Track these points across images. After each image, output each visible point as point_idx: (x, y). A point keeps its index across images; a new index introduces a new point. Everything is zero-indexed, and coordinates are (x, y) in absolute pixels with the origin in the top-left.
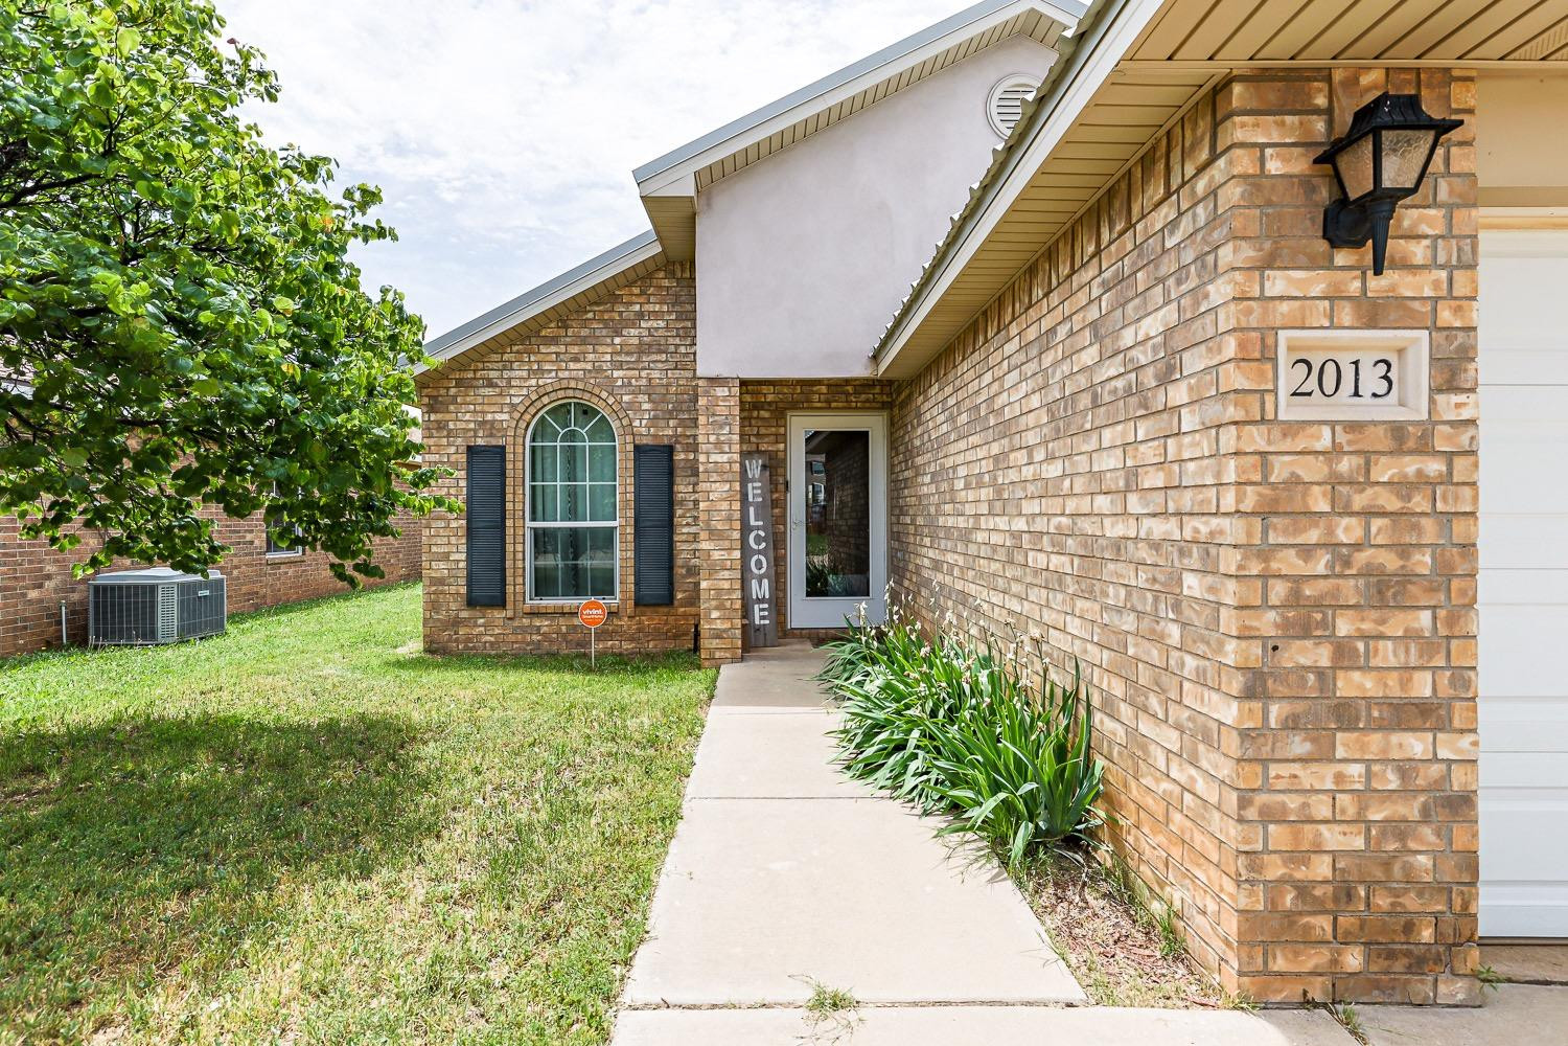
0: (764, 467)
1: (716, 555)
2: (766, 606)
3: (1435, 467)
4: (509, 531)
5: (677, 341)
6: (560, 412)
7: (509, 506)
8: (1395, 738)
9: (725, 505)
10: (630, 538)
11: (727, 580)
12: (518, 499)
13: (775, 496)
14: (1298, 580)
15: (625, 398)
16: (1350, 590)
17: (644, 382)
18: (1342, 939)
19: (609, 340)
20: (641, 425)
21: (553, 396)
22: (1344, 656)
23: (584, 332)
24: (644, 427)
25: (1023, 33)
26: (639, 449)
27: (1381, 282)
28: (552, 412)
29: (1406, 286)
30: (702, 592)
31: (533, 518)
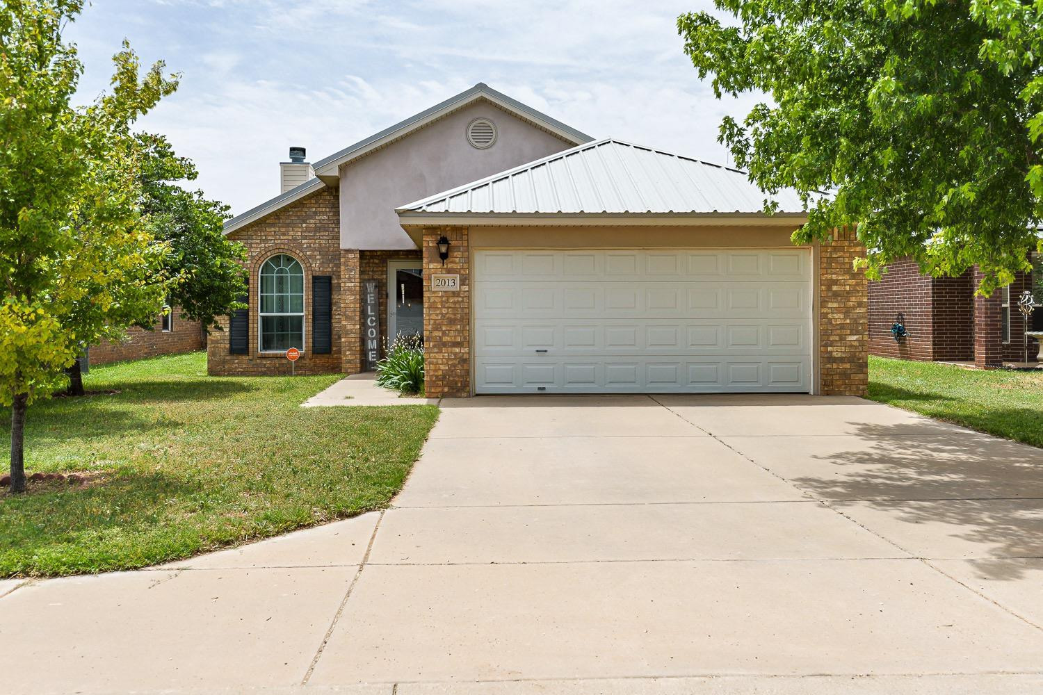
0: (376, 287)
1: (348, 327)
2: (375, 352)
3: (460, 299)
4: (251, 318)
5: (333, 226)
6: (276, 259)
7: (251, 305)
8: (454, 349)
9: (352, 305)
10: (311, 321)
11: (353, 338)
12: (255, 302)
13: (381, 301)
14: (435, 320)
15: (308, 253)
16: (445, 322)
17: (317, 245)
18: (444, 386)
19: (300, 225)
20: (316, 266)
21: (272, 252)
22: (444, 333)
23: (288, 221)
24: (317, 267)
25: (482, 102)
26: (315, 278)
27: (450, 266)
28: (272, 259)
29: (455, 266)
30: (343, 345)
31: (262, 312)
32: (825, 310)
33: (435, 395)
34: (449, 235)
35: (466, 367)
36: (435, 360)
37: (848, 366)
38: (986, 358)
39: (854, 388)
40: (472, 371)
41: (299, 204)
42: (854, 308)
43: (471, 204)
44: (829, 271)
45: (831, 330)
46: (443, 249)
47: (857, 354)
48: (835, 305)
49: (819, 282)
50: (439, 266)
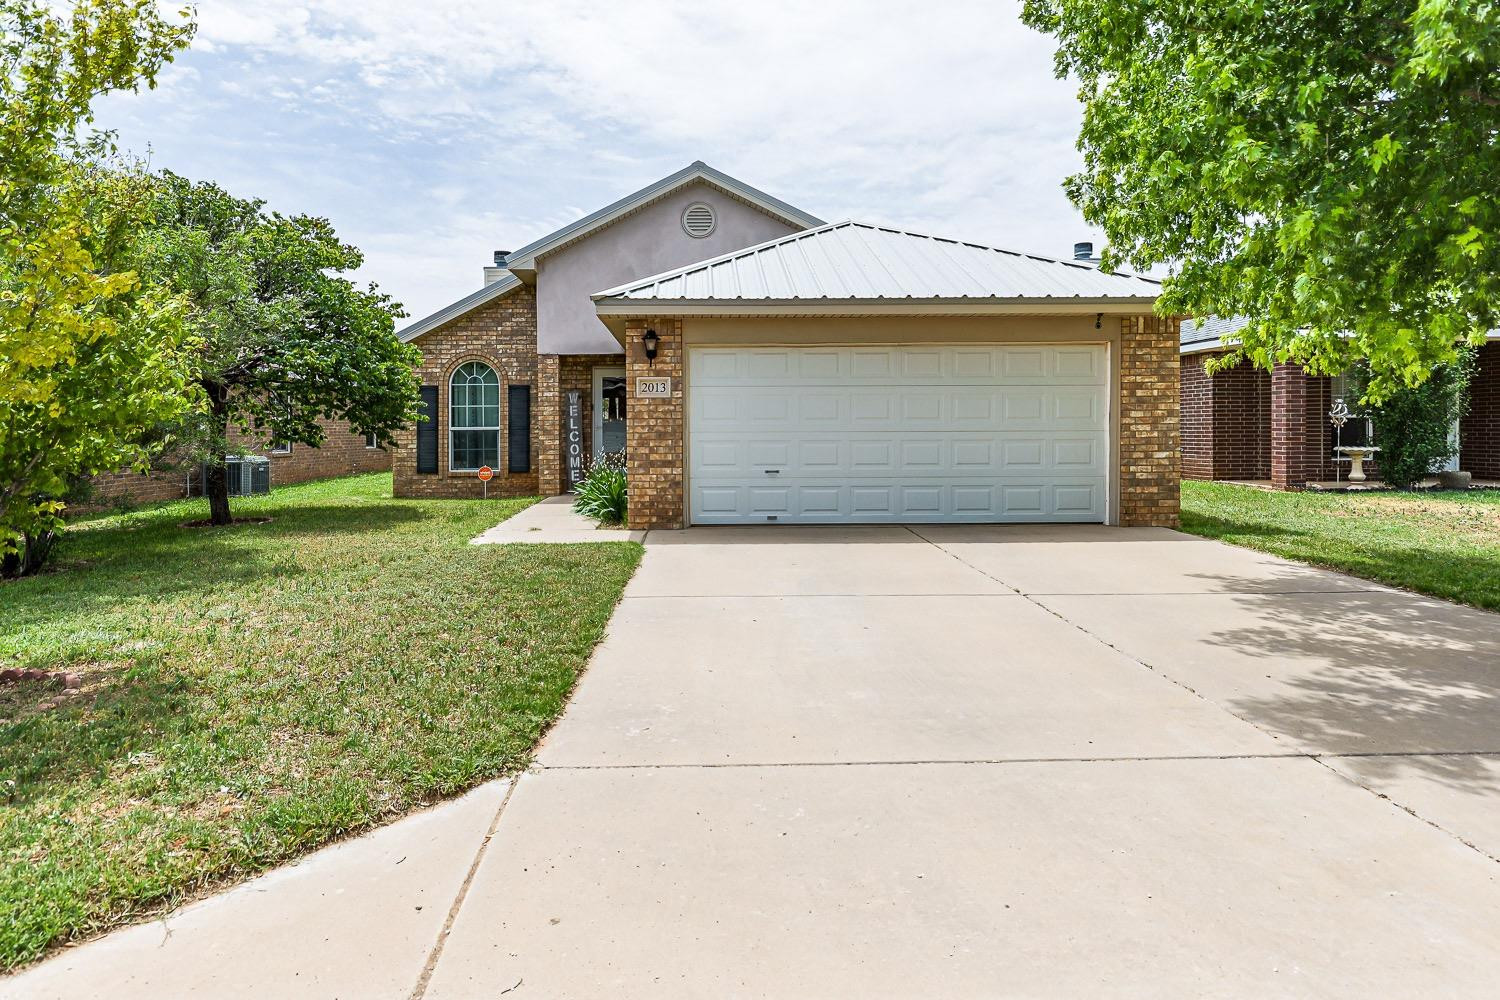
0: (579, 397)
1: (547, 443)
2: (578, 471)
3: (672, 408)
4: (440, 432)
5: (530, 329)
6: (469, 367)
7: (440, 419)
8: (663, 469)
9: (551, 418)
10: (507, 436)
11: (552, 455)
12: (445, 415)
13: (585, 413)
14: (641, 434)
15: (504, 360)
16: (653, 436)
17: (514, 351)
18: (651, 515)
19: (495, 329)
20: (512, 374)
21: (465, 359)
22: (652, 450)
23: (481, 324)
24: (514, 376)
25: (700, 183)
26: (511, 388)
27: (659, 366)
28: (464, 367)
29: (666, 367)
30: (540, 463)
31: (453, 425)
32: (1126, 421)
33: (640, 527)
34: (658, 329)
35: (678, 491)
36: (640, 484)
37: (1155, 490)
38: (1288, 477)
39: (1163, 517)
40: (685, 499)
41: (494, 304)
42: (1163, 417)
43: (686, 289)
44: (1132, 372)
45: (1135, 445)
46: (651, 346)
47: (1167, 475)
48: (1140, 414)
49: (1119, 385)
50: (645, 367)
